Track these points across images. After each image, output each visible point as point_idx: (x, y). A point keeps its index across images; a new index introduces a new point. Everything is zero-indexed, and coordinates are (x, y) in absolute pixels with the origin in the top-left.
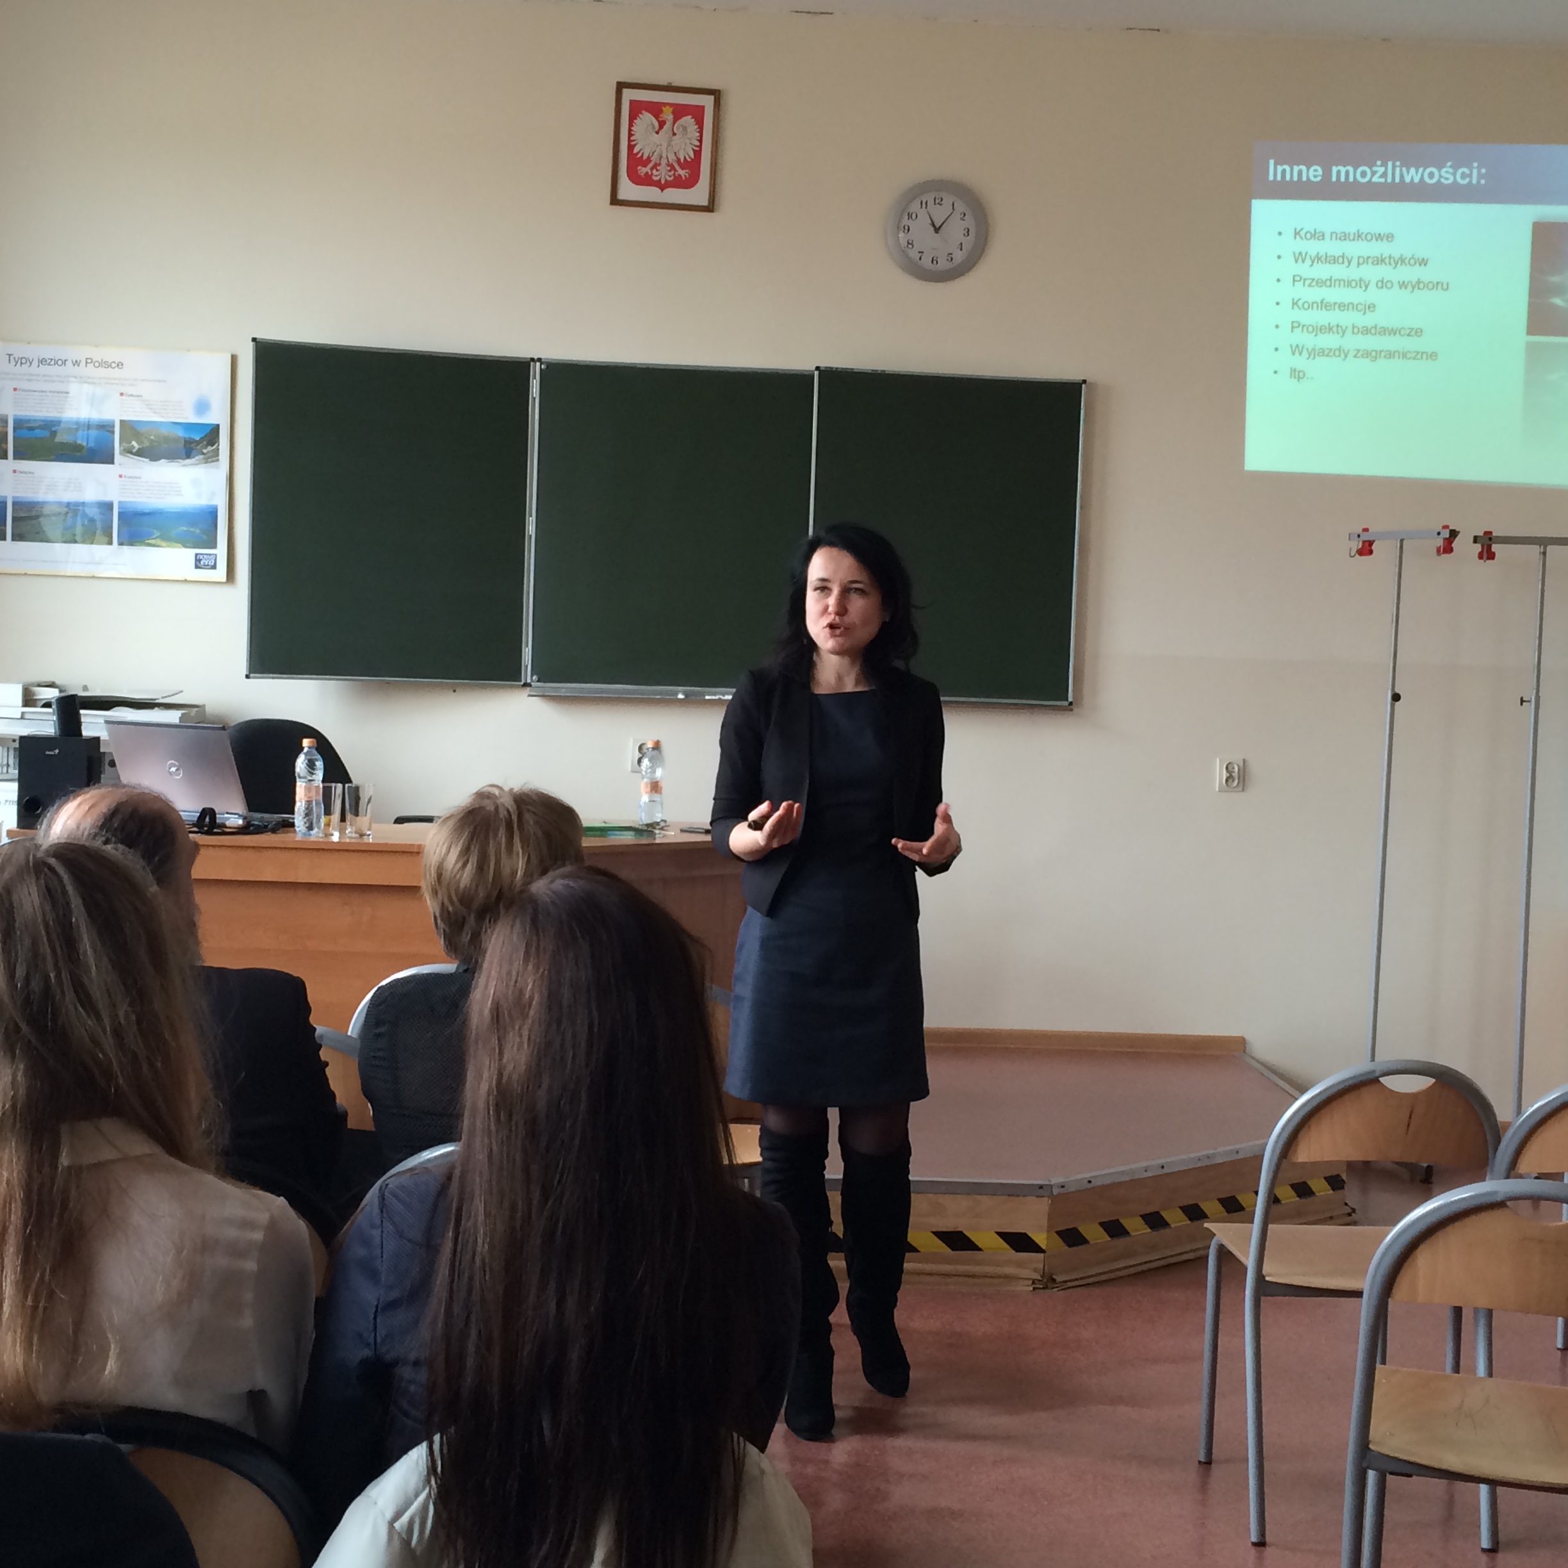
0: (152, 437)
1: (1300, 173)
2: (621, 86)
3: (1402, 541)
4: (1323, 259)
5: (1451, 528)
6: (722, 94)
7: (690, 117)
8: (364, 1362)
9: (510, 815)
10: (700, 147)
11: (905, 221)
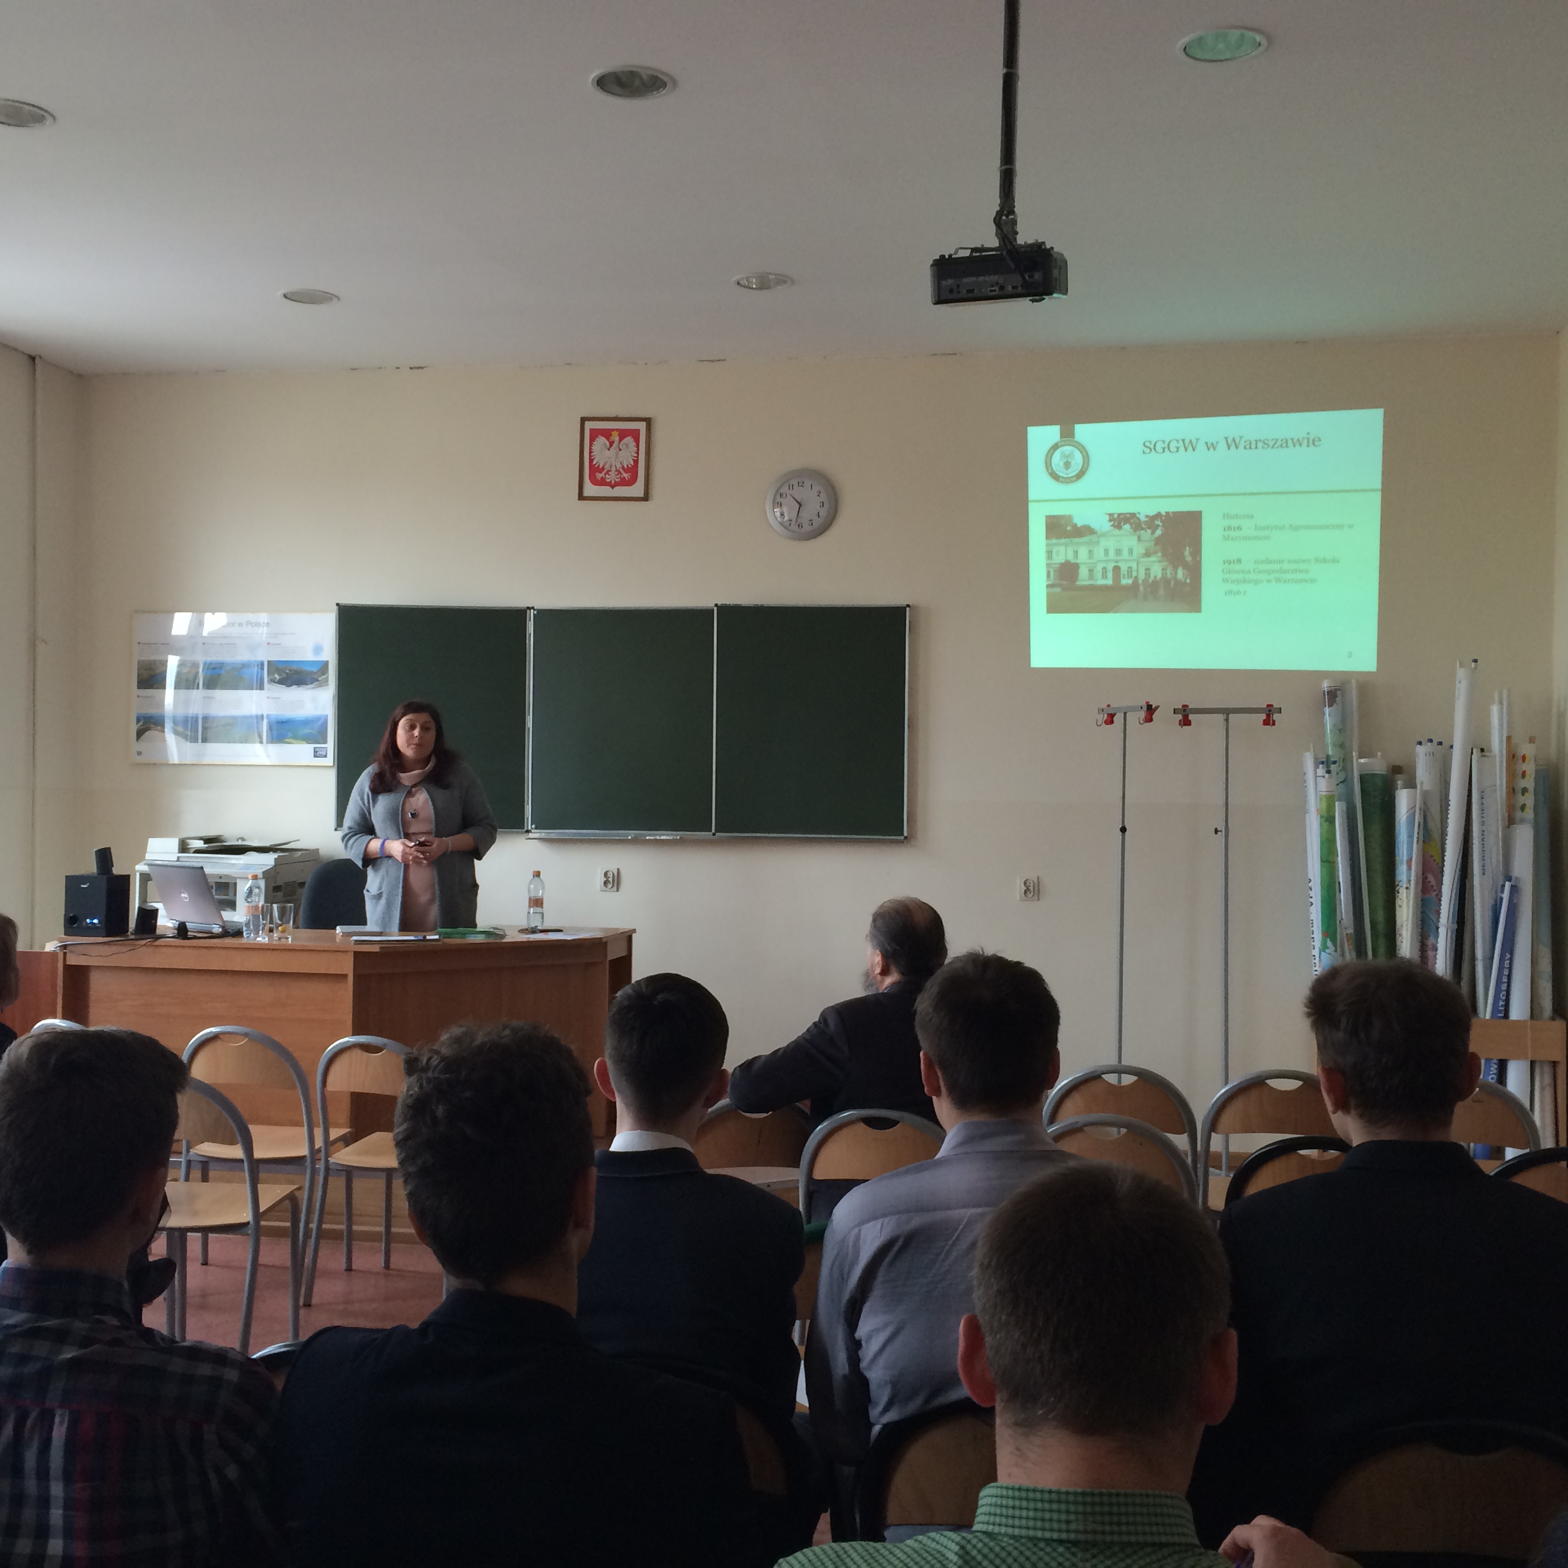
0: (288, 671)
2: (583, 420)
3: (1125, 714)
5: (1149, 704)
6: (652, 421)
7: (631, 437)
10: (638, 457)
11: (779, 499)
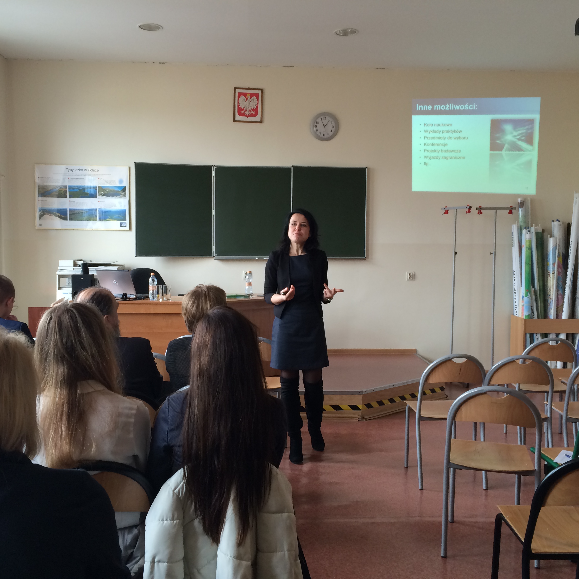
0: (107, 190)
1: (425, 107)
2: (235, 89)
3: (456, 210)
4: (432, 132)
5: (470, 206)
6: (263, 90)
7: (255, 97)
8: (165, 446)
9: (206, 292)
10: (258, 105)
11: (316, 124)
